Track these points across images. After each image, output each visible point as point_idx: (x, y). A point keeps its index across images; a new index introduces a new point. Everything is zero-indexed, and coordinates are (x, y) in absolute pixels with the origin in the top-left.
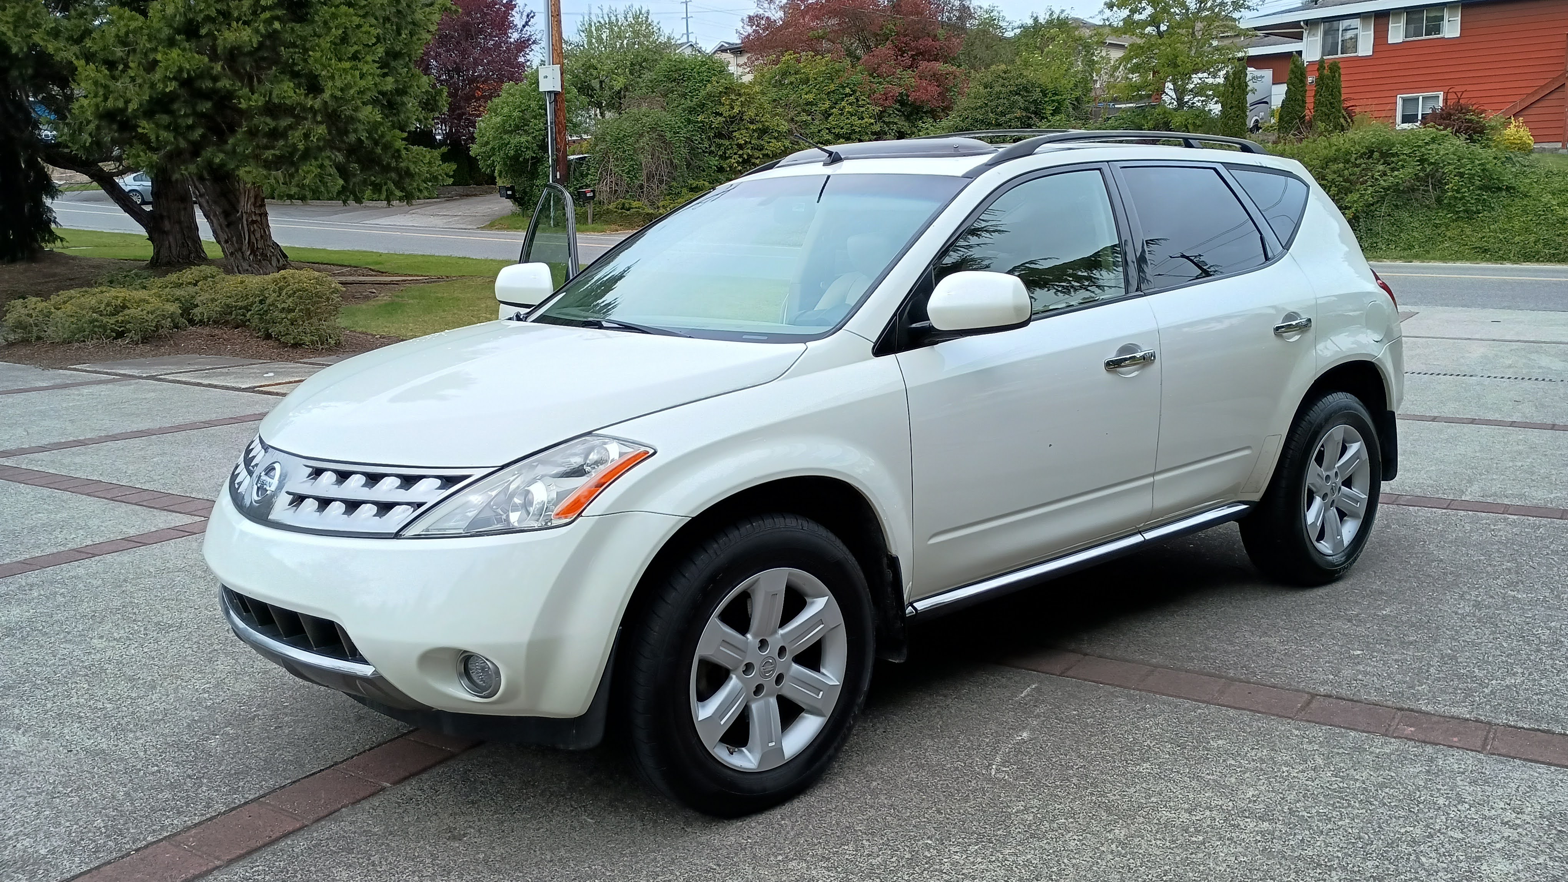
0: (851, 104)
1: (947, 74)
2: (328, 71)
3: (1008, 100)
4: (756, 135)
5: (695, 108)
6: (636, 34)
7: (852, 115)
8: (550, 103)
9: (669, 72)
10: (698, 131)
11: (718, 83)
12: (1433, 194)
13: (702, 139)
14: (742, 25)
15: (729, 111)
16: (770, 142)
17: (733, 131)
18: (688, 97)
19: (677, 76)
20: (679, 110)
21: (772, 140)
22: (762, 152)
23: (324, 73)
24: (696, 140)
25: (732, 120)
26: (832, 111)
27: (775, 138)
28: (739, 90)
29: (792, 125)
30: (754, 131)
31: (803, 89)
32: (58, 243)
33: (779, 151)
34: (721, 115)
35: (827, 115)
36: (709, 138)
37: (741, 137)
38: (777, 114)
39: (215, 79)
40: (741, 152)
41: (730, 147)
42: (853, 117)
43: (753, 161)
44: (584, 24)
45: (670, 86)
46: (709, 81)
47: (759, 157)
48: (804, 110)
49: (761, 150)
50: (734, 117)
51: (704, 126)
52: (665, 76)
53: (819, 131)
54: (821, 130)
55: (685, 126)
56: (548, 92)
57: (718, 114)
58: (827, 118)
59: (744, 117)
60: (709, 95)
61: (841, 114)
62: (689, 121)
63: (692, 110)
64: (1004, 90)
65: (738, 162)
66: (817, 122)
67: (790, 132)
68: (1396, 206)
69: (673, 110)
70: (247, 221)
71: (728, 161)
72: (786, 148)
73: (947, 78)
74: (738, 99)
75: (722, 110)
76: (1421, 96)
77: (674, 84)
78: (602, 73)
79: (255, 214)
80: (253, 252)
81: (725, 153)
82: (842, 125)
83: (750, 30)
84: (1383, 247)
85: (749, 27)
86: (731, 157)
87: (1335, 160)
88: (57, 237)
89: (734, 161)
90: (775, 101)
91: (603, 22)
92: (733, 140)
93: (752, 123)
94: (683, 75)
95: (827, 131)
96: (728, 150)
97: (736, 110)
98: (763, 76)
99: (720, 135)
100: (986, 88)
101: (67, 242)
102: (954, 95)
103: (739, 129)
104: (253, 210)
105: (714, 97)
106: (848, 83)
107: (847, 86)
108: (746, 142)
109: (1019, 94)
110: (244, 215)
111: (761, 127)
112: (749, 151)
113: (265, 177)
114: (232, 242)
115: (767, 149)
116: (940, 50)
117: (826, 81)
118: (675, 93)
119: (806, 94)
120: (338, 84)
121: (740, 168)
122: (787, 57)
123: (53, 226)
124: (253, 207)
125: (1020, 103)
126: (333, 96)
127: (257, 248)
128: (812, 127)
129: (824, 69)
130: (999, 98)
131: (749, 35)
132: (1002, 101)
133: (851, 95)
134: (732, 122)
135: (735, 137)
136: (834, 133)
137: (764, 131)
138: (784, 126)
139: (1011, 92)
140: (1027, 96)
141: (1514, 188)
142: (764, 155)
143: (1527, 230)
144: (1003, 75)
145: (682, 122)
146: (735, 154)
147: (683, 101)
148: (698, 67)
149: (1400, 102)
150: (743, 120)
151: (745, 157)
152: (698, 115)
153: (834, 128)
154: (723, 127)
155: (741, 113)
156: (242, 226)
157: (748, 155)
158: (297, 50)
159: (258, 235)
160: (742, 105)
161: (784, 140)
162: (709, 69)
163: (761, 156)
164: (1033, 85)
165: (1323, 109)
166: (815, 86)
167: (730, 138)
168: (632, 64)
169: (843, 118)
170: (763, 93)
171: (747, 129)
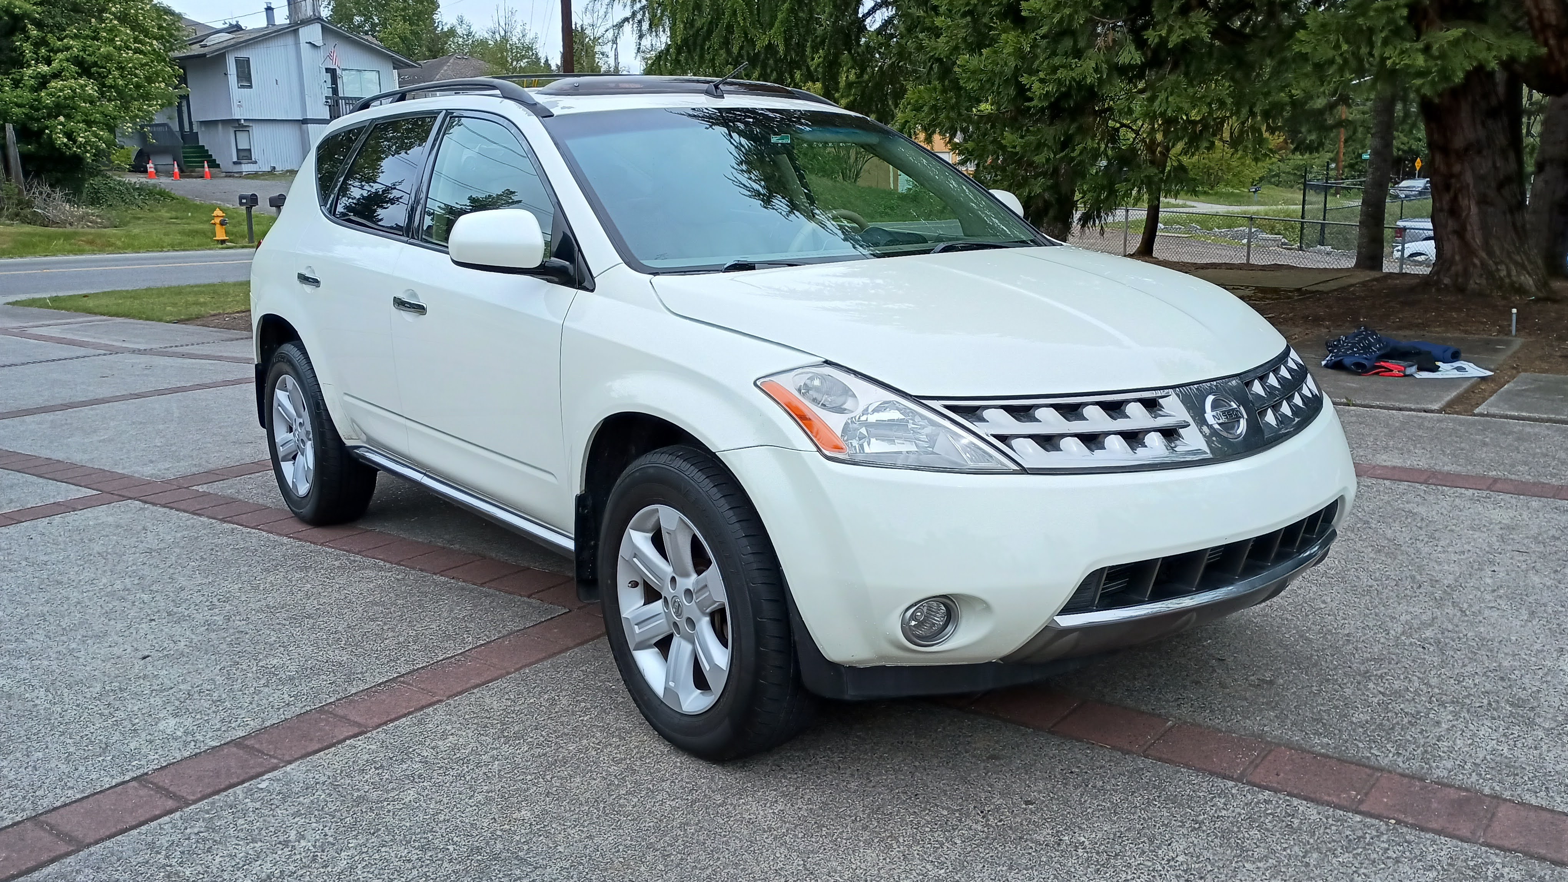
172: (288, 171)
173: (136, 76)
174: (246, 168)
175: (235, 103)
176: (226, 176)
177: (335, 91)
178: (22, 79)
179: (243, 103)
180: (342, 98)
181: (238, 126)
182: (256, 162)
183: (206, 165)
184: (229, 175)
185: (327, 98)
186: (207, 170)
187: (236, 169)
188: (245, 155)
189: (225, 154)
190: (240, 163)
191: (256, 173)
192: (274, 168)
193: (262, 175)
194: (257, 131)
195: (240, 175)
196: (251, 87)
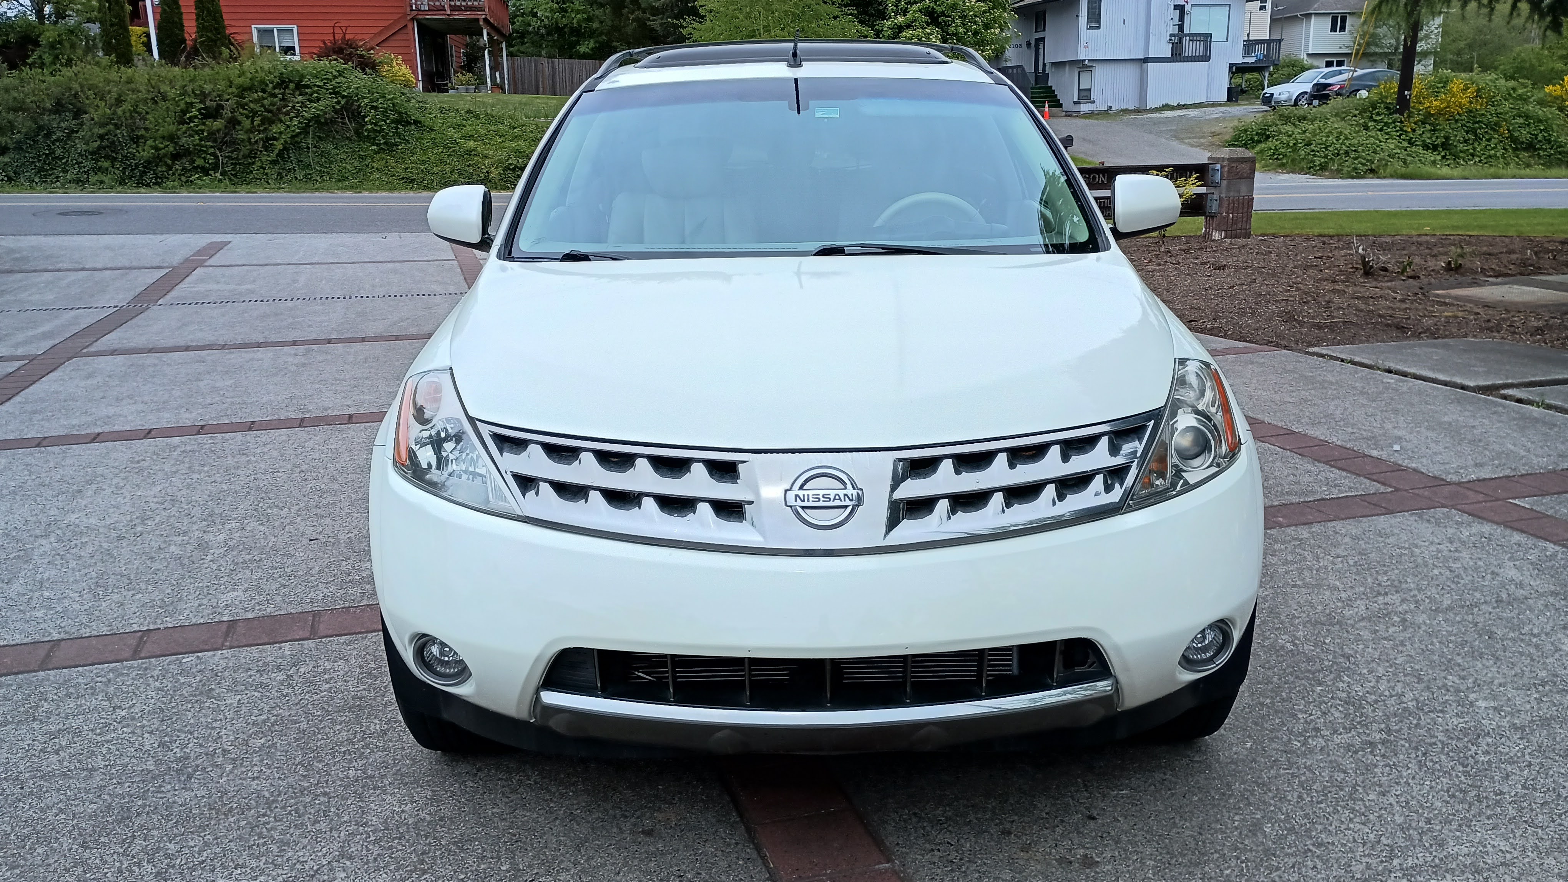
12: (352, 126)
68: (320, 138)
76: (275, 27)
84: (318, 178)
87: (251, 89)
141: (420, 122)
143: (441, 161)
149: (255, 33)
165: (209, 34)
172: (1122, 110)
173: (975, 23)
174: (1085, 107)
175: (1082, 45)
176: (1066, 116)
177: (1181, 28)
178: (882, 30)
179: (1089, 45)
180: (1186, 35)
181: (1083, 66)
182: (1094, 102)
183: (1047, 105)
184: (1069, 114)
185: (1171, 35)
186: (1047, 109)
187: (1076, 108)
188: (1085, 95)
189: (1067, 94)
190: (1080, 103)
191: (1092, 112)
192: (1111, 107)
193: (1098, 114)
194: (1099, 72)
195: (1078, 115)
196: (1099, 27)
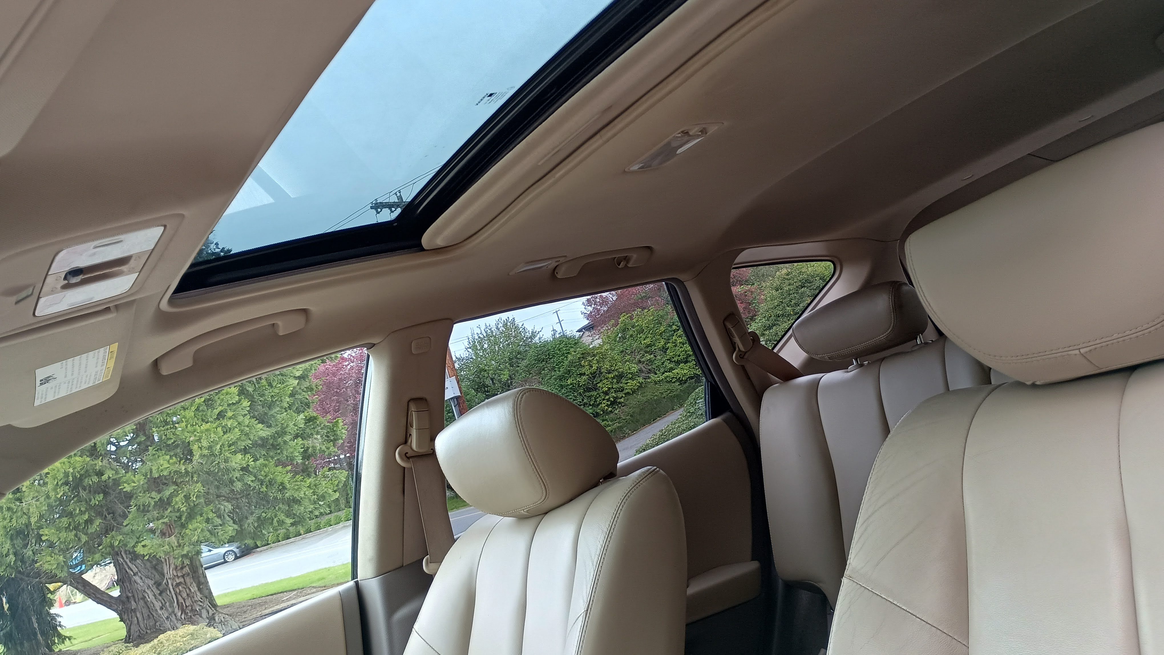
0: (680, 336)
1: (746, 292)
2: (195, 436)
3: (797, 293)
4: (615, 381)
5: (563, 376)
6: (508, 337)
7: (683, 344)
8: (455, 406)
9: (538, 356)
10: (571, 391)
11: (575, 352)
13: (575, 396)
14: (584, 307)
15: (590, 369)
16: (627, 383)
17: (597, 383)
18: (556, 369)
19: (544, 357)
20: (552, 381)
21: (629, 381)
22: (624, 392)
23: (192, 439)
24: (571, 399)
25: (594, 375)
26: (667, 346)
27: (630, 379)
28: (593, 352)
29: (640, 365)
30: (613, 378)
31: (641, 337)
32: (67, 642)
33: (636, 388)
34: (584, 374)
35: (664, 349)
36: (581, 395)
37: (604, 386)
38: (626, 361)
39: (100, 474)
40: (607, 397)
41: (598, 396)
42: (685, 345)
43: (619, 401)
44: (470, 343)
45: (541, 365)
46: (569, 352)
47: (622, 397)
48: (646, 352)
49: (622, 391)
50: (595, 373)
51: (574, 386)
52: (535, 360)
53: (663, 363)
54: (664, 362)
55: (560, 390)
56: (451, 398)
57: (582, 374)
58: (665, 352)
59: (602, 370)
60: (572, 363)
61: (676, 346)
62: (562, 387)
63: (561, 378)
64: (791, 287)
65: (607, 405)
66: (659, 357)
67: (641, 371)
69: (548, 382)
70: (172, 586)
71: (600, 407)
72: (641, 384)
73: (746, 296)
74: (593, 359)
75: (584, 370)
77: (544, 363)
78: (490, 372)
79: (178, 577)
80: (183, 611)
81: (596, 401)
82: (678, 353)
83: (590, 309)
85: (589, 307)
86: (601, 403)
88: (66, 637)
89: (604, 405)
90: (622, 352)
91: (481, 336)
92: (599, 390)
93: (609, 373)
94: (549, 354)
95: (669, 362)
96: (597, 398)
97: (594, 367)
98: (609, 337)
99: (589, 390)
100: (777, 290)
101: (75, 639)
102: (756, 305)
103: (601, 381)
104: (175, 574)
105: (575, 363)
106: (673, 322)
107: (673, 324)
108: (609, 389)
109: (804, 286)
110: (169, 581)
111: (617, 374)
112: (614, 394)
113: (160, 545)
114: (166, 608)
115: (626, 389)
116: (735, 278)
117: (657, 326)
118: (546, 369)
119: (644, 340)
120: (205, 443)
121: (610, 409)
122: (622, 319)
123: (59, 628)
124: (174, 572)
125: (808, 293)
126: (202, 456)
127: (186, 606)
128: (656, 362)
129: (652, 318)
130: (790, 294)
131: (591, 312)
132: (792, 295)
133: (678, 330)
134: (594, 377)
135: (600, 387)
136: (674, 361)
137: (620, 377)
138: (635, 368)
139: (797, 287)
140: (811, 286)
142: (625, 394)
144: (787, 277)
145: (557, 389)
146: (604, 400)
147: (553, 374)
148: (558, 346)
150: (602, 373)
151: (612, 399)
152: (567, 380)
153: (673, 358)
154: (588, 383)
155: (599, 368)
156: (170, 591)
157: (614, 397)
158: (169, 427)
159: (184, 595)
160: (598, 362)
161: (638, 378)
162: (566, 344)
163: (624, 396)
164: (812, 276)
166: (649, 332)
167: (595, 389)
168: (510, 359)
169: (677, 348)
170: (612, 349)
171: (607, 379)
